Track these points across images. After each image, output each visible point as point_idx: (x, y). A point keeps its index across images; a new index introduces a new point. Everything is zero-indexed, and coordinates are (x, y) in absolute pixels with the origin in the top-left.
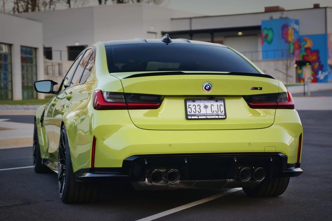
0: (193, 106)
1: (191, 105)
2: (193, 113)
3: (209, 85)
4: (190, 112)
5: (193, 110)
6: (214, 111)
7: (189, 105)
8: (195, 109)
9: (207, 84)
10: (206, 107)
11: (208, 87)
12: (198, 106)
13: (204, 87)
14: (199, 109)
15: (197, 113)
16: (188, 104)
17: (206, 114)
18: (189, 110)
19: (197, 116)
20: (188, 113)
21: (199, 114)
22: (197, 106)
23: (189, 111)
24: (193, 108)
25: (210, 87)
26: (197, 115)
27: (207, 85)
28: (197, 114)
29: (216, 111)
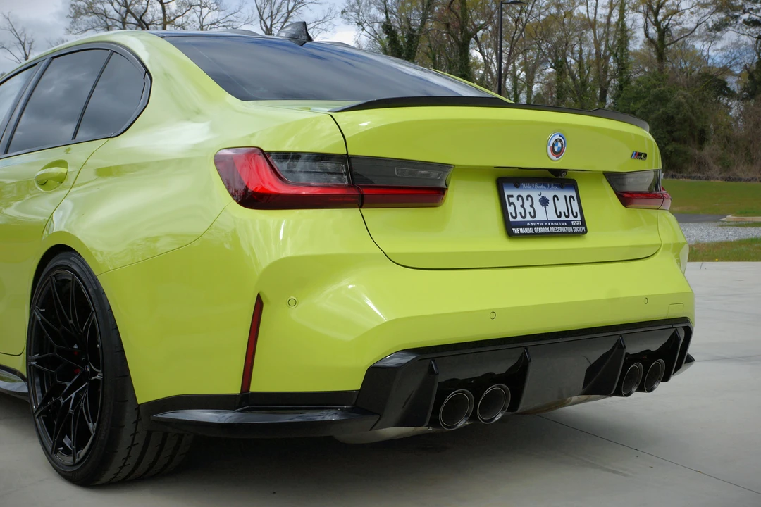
0: (518, 200)
1: (512, 196)
2: (519, 219)
3: (561, 141)
4: (514, 215)
5: (520, 210)
6: (560, 213)
7: (509, 196)
8: (522, 206)
9: (557, 137)
10: (544, 202)
11: (560, 145)
12: (528, 199)
13: (551, 145)
14: (532, 206)
15: (528, 218)
16: (507, 193)
17: (548, 221)
18: (510, 209)
19: (530, 227)
20: (511, 220)
21: (533, 222)
22: (525, 199)
23: (511, 213)
24: (518, 204)
25: (562, 145)
26: (528, 224)
27: (556, 140)
28: (530, 222)
29: (564, 213)
